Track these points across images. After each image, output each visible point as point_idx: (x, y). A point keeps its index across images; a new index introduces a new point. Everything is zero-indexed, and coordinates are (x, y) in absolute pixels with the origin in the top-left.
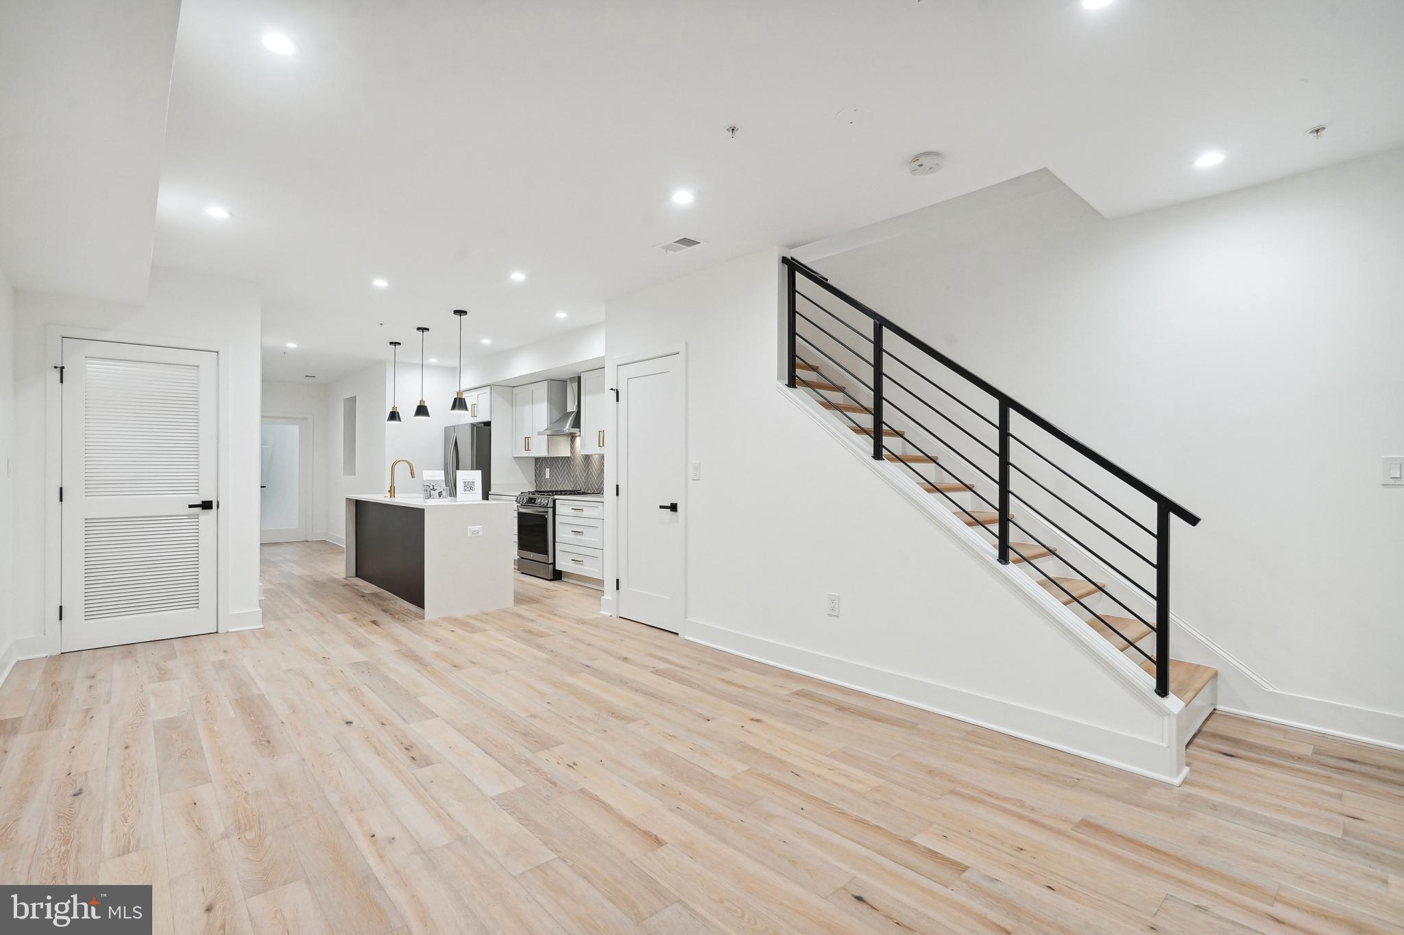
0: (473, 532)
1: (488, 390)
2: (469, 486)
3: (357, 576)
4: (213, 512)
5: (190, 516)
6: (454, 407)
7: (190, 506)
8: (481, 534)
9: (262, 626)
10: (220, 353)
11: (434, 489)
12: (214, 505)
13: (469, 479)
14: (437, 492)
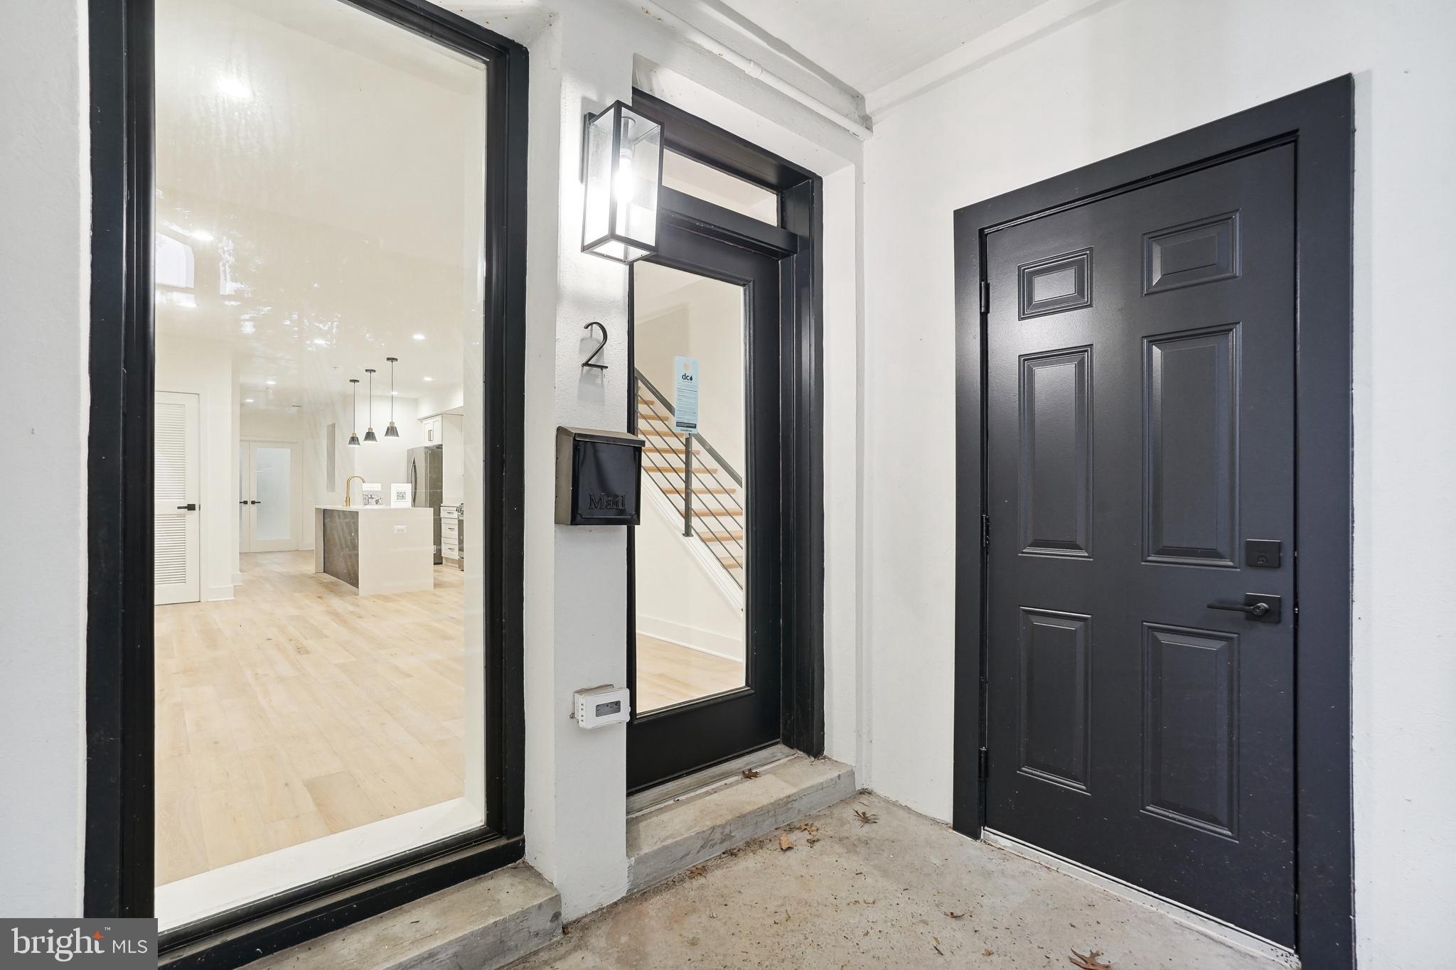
0: (398, 530)
1: (439, 418)
2: (401, 496)
3: (324, 572)
4: (196, 512)
5: (179, 515)
6: (387, 434)
7: (179, 508)
8: (405, 531)
9: (233, 598)
10: (201, 395)
11: (371, 498)
12: (197, 508)
13: (400, 490)
14: (374, 500)
